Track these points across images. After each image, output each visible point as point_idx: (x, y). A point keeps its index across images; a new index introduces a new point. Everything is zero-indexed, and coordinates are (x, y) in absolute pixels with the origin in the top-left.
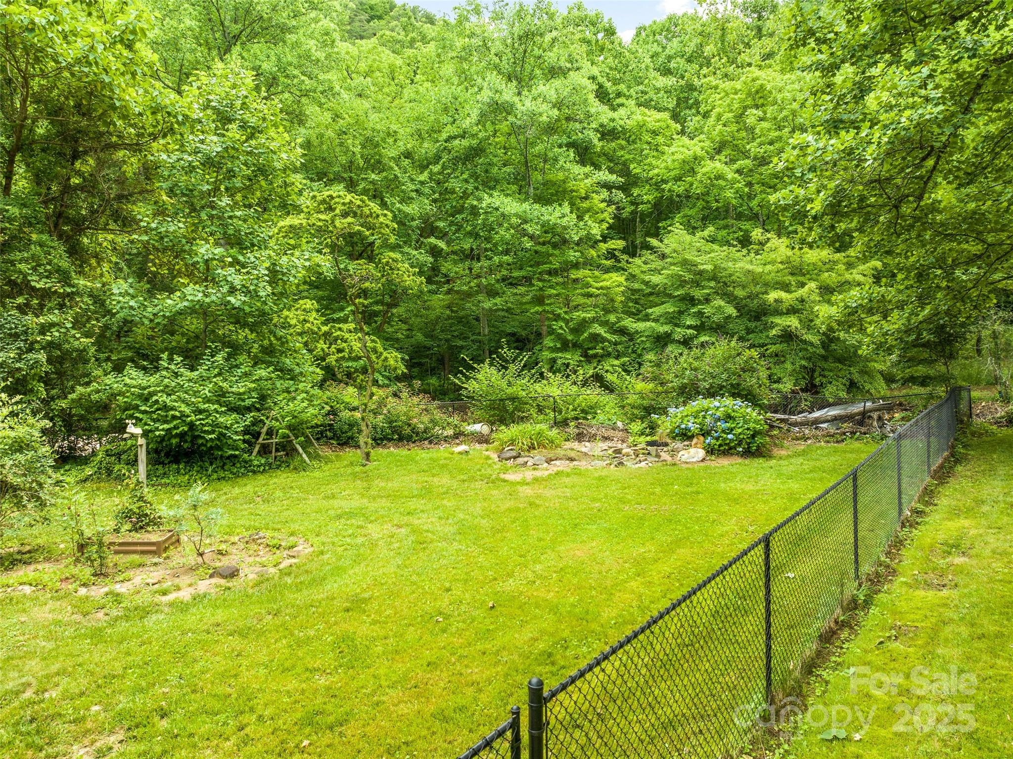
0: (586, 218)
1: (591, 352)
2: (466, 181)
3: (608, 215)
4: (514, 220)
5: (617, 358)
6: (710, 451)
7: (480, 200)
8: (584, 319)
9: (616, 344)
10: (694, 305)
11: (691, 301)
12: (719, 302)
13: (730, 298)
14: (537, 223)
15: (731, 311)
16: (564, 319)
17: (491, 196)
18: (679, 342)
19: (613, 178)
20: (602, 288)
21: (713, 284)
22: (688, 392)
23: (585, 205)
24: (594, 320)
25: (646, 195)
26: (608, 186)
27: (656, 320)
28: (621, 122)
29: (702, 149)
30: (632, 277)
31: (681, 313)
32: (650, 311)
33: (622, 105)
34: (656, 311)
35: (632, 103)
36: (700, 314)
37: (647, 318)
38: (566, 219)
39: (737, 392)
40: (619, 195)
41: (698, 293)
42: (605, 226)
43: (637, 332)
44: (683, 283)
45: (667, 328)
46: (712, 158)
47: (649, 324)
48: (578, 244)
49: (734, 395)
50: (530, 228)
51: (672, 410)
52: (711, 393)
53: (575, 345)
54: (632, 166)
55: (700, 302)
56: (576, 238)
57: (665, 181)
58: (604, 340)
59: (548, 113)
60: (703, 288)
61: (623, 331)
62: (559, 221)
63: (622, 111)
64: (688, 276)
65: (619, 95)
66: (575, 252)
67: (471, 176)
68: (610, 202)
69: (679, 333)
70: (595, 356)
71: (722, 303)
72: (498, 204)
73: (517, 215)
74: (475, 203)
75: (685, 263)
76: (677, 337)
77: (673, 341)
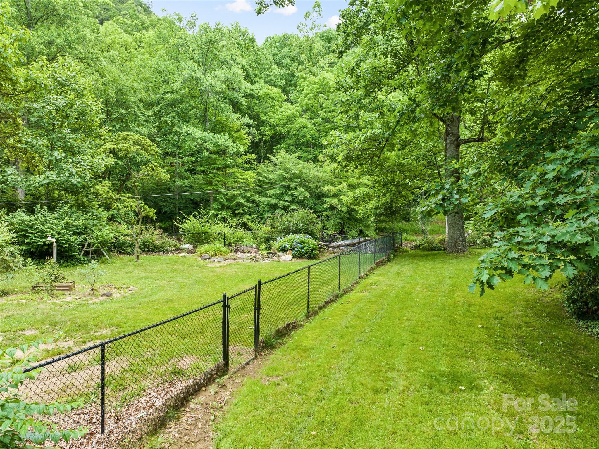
0: (237, 142)
1: (237, 212)
2: (174, 117)
3: (248, 142)
4: (199, 141)
5: (250, 215)
6: (294, 256)
7: (181, 128)
8: (234, 195)
9: (249, 208)
10: (289, 190)
11: (288, 188)
12: (301, 189)
13: (307, 188)
14: (211, 143)
15: (307, 194)
16: (224, 194)
17: (187, 127)
18: (281, 208)
19: (251, 121)
20: (244, 179)
21: (299, 180)
22: (286, 231)
23: (237, 135)
24: (240, 195)
25: (269, 132)
26: (249, 126)
27: (270, 197)
28: (257, 92)
29: (297, 111)
30: (259, 174)
31: (283, 194)
32: (267, 192)
33: (257, 82)
34: (270, 192)
35: (262, 81)
36: (292, 195)
37: (266, 196)
38: (227, 142)
39: (307, 232)
40: (254, 131)
41: (291, 185)
42: (247, 147)
43: (260, 202)
44: (284, 179)
45: (276, 201)
46: (302, 116)
47: (267, 199)
48: (232, 155)
49: (305, 233)
50: (207, 145)
51: (279, 239)
52: (296, 232)
53: (228, 208)
54: (261, 116)
55: (292, 189)
56: (232, 153)
57: (278, 126)
58: (244, 206)
59: (220, 86)
60: (294, 182)
61: (253, 202)
62: (223, 143)
63: (257, 86)
64: (287, 176)
65: (256, 76)
66: (231, 159)
67: (176, 115)
68: (249, 134)
69: (282, 204)
70: (238, 214)
71: (303, 190)
72: (191, 131)
73: (201, 138)
74: (178, 130)
75: (286, 169)
76: (280, 206)
77: (278, 208)
